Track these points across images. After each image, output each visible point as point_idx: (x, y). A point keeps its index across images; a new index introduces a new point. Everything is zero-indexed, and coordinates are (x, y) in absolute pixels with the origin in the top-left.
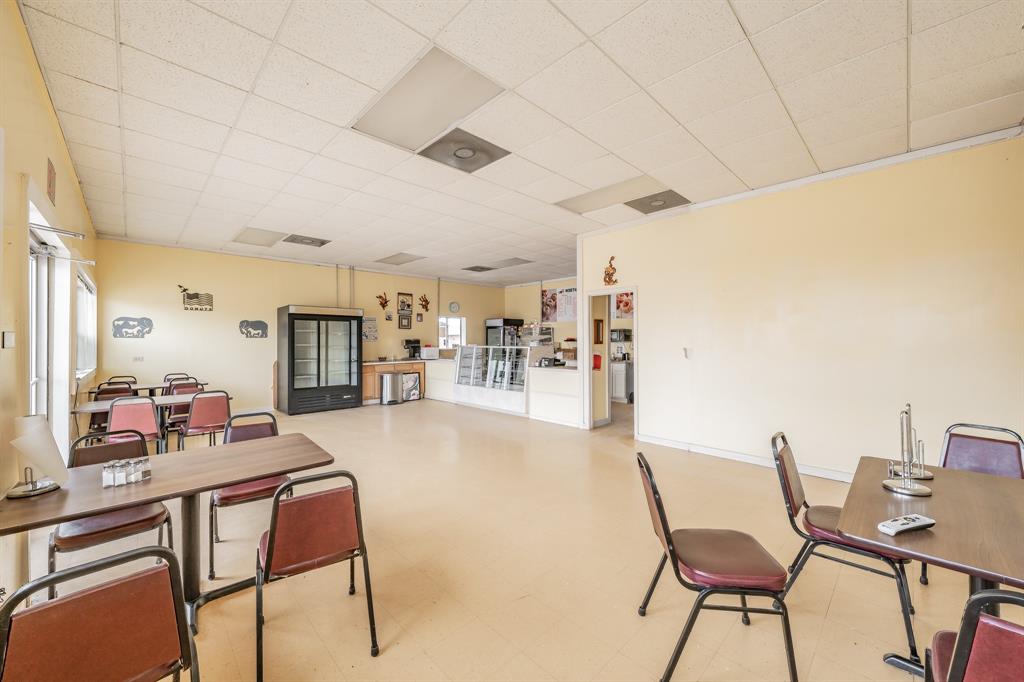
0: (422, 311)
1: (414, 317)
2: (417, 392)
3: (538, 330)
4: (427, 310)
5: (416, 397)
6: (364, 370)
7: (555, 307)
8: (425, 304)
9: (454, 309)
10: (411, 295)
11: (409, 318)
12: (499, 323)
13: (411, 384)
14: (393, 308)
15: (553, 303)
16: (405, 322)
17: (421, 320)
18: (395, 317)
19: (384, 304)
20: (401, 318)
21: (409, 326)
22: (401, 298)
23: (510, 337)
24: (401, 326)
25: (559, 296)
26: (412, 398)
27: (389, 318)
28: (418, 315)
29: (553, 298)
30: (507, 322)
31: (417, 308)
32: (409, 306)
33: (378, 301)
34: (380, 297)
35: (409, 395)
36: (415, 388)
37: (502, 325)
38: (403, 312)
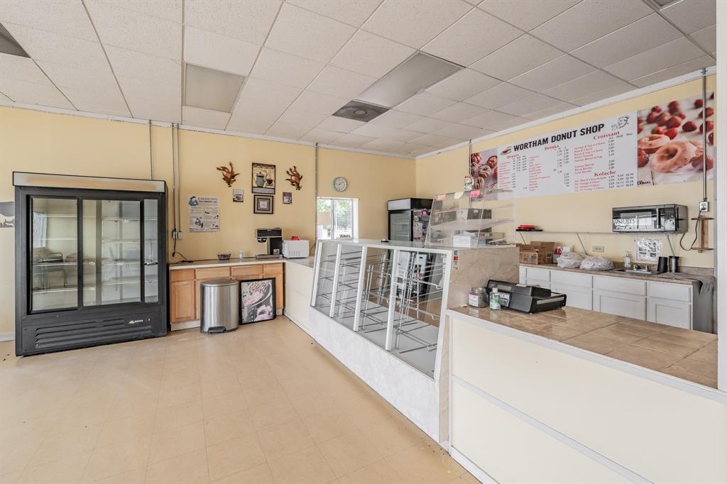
0: (291, 189)
1: (278, 198)
2: (269, 308)
3: (466, 213)
4: (299, 188)
5: (265, 316)
6: (172, 278)
7: (495, 176)
8: (296, 179)
9: (341, 187)
10: (274, 166)
11: (270, 198)
12: (406, 204)
13: (257, 296)
14: (244, 184)
15: (490, 172)
16: (263, 204)
17: (290, 202)
18: (249, 198)
19: (230, 178)
20: (257, 198)
21: (270, 210)
22: (257, 170)
23: (421, 225)
24: (257, 210)
25: (501, 160)
26: (259, 318)
27: (238, 199)
28: (285, 194)
29: (491, 163)
30: (416, 203)
31: (283, 185)
32: (270, 182)
33: (220, 174)
34: (224, 169)
35: (254, 314)
36: (267, 303)
37: (408, 207)
38: (260, 190)
